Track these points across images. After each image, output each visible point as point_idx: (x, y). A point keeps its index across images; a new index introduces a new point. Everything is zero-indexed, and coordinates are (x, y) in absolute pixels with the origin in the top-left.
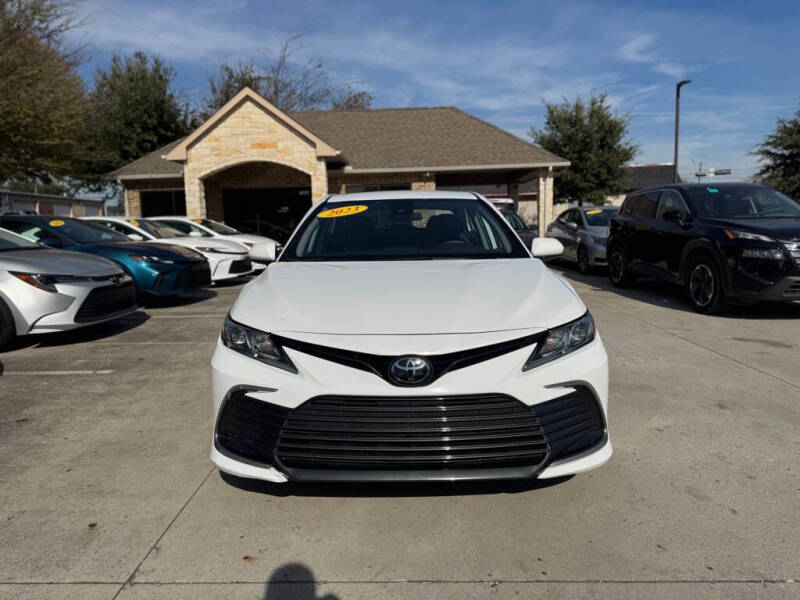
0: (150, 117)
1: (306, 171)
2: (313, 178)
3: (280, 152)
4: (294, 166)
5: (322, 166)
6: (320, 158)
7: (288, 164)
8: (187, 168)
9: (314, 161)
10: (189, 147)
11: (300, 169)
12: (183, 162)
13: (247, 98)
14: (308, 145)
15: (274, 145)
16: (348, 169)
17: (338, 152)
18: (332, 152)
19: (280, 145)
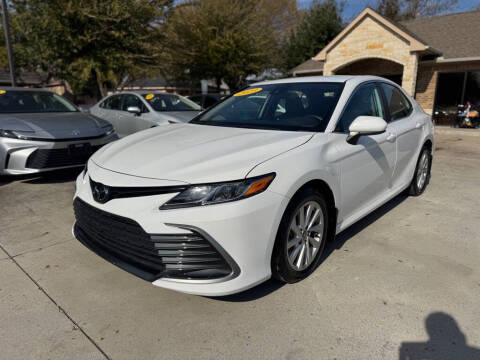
0: (323, 33)
1: (401, 63)
2: (405, 68)
3: (384, 50)
4: (393, 59)
5: (414, 59)
6: (412, 53)
7: (388, 58)
8: (325, 65)
9: (408, 55)
10: (328, 52)
11: (397, 61)
12: (324, 61)
13: (367, 15)
14: (405, 44)
15: (381, 46)
16: (440, 60)
17: (427, 47)
18: (422, 47)
19: (385, 46)
